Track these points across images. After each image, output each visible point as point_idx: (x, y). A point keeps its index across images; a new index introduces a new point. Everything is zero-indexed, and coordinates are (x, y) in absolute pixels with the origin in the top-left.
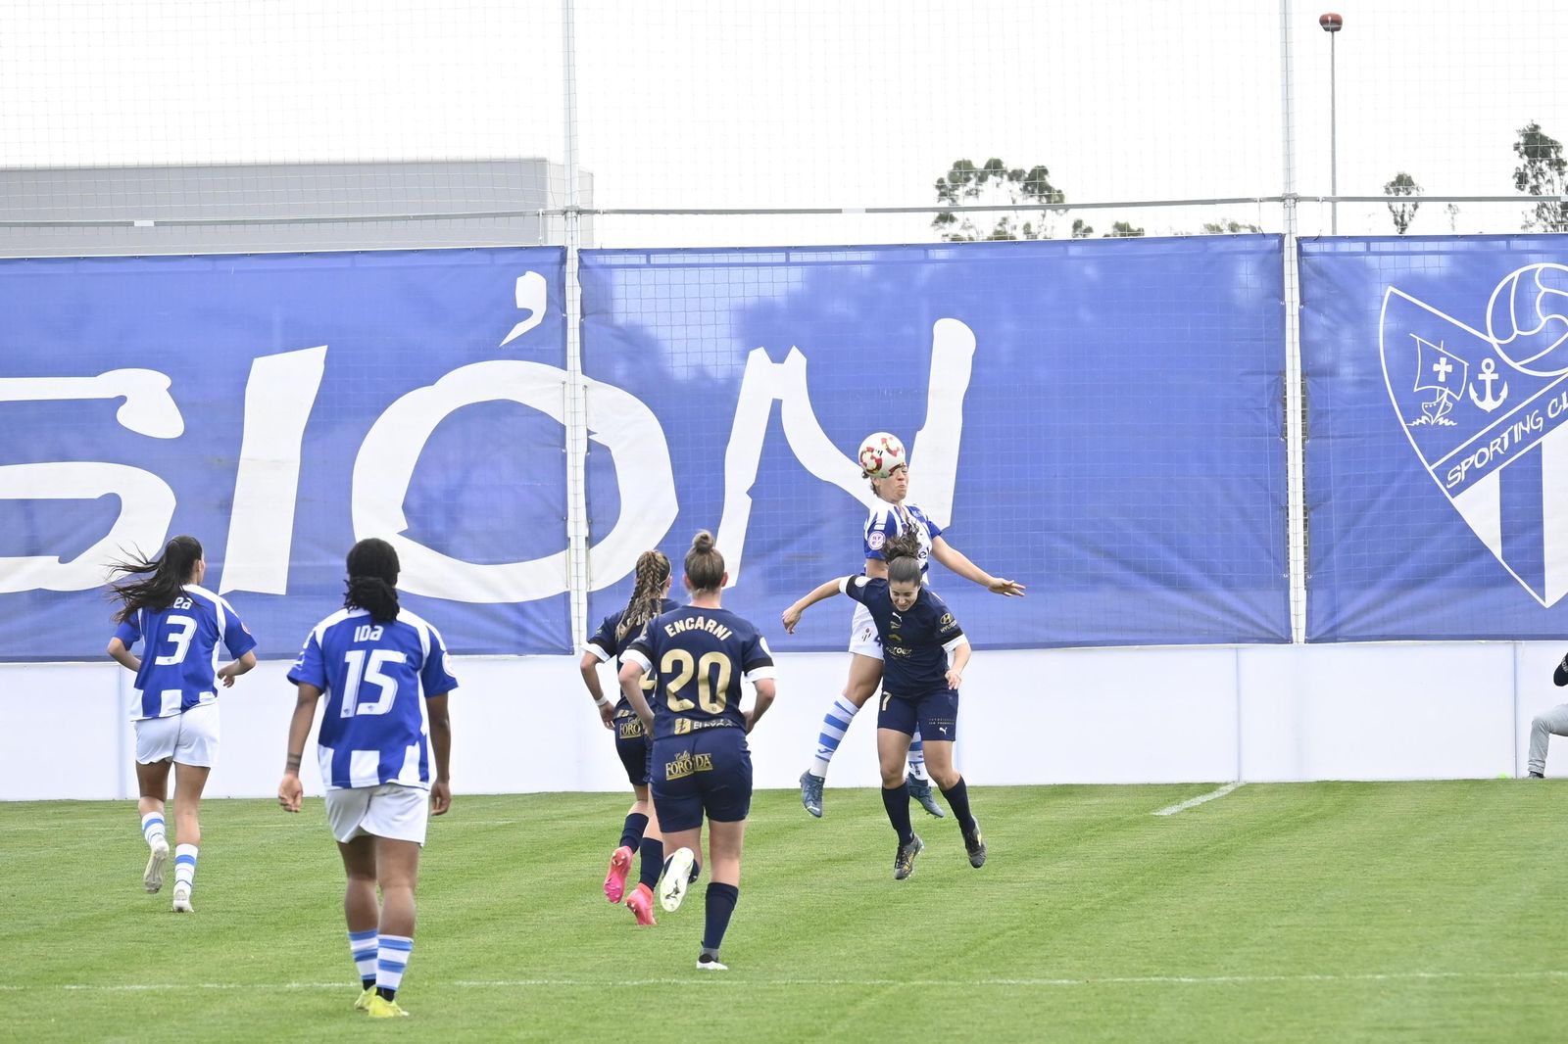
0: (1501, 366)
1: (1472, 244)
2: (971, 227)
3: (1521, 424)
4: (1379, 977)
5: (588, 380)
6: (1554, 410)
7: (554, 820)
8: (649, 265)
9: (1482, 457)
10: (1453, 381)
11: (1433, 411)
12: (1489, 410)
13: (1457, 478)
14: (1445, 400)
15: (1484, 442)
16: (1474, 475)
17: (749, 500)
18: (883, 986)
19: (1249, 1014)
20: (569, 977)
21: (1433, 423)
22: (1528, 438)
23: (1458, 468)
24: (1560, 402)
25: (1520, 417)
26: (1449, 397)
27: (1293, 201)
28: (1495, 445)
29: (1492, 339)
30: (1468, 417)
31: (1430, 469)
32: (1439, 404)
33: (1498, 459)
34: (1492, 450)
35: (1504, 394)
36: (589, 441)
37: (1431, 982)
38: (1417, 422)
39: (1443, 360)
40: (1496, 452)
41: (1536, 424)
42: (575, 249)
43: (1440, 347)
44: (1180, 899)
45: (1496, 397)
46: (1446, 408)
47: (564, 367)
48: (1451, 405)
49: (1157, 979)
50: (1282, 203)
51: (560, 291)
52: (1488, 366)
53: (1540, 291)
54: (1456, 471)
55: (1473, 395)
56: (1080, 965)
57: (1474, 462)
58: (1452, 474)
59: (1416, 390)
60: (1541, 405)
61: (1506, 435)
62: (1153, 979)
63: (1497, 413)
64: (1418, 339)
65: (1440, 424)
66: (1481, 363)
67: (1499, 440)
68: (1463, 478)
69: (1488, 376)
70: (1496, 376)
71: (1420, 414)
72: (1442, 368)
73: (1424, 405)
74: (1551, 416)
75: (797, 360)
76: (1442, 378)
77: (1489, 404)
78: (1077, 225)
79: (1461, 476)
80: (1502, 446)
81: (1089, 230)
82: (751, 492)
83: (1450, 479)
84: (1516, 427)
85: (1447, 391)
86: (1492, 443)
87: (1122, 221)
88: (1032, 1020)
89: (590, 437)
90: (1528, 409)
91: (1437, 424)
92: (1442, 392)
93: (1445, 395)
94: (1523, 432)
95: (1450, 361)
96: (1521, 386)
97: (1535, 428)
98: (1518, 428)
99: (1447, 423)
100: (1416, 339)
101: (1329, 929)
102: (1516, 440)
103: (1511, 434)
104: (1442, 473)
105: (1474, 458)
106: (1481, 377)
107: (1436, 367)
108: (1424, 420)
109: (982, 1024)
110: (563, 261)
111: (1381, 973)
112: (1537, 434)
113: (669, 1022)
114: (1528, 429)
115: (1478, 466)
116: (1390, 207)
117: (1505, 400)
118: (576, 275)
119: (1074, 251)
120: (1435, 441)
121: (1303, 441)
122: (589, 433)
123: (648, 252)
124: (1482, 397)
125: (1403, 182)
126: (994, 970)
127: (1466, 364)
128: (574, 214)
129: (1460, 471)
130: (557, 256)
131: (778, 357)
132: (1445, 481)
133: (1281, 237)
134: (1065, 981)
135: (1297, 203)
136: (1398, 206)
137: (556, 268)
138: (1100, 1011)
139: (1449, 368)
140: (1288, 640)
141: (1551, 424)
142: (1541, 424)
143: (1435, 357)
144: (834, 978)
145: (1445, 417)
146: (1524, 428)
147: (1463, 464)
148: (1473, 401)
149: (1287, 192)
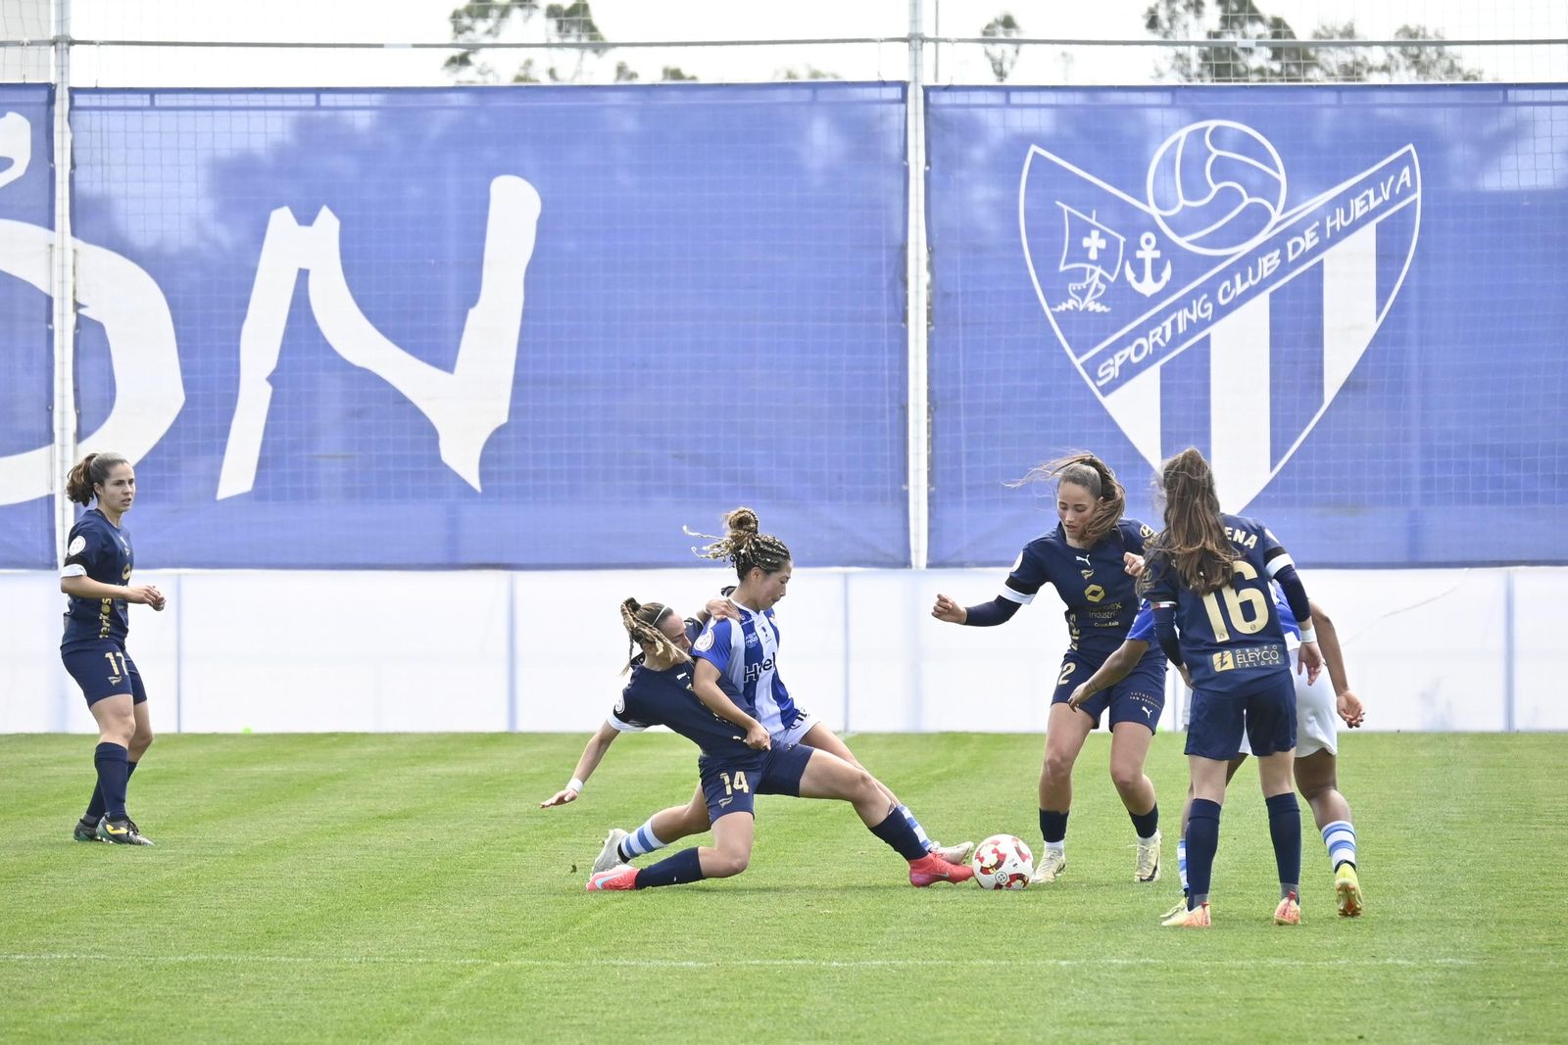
0: (1163, 243)
1: (1078, 99)
2: (490, 71)
3: (1186, 311)
4: (1064, 963)
5: (79, 244)
6: (1226, 294)
7: (42, 766)
8: (152, 107)
9: (1139, 349)
10: (1106, 259)
11: (1083, 294)
12: (1148, 294)
13: (1108, 374)
14: (1097, 281)
15: (1142, 331)
16: (1129, 371)
17: (268, 389)
18: (476, 966)
19: (919, 1004)
20: (100, 951)
21: (1081, 308)
22: (1194, 327)
23: (1111, 361)
24: (1233, 286)
25: (1186, 303)
26: (1102, 279)
27: (919, 42)
28: (1154, 336)
29: (1153, 210)
30: (1123, 301)
31: (1077, 363)
32: (1089, 286)
33: (1158, 352)
34: (1152, 340)
35: (1167, 274)
36: (79, 316)
37: (1128, 969)
38: (1062, 307)
39: (1095, 234)
40: (1156, 344)
41: (1203, 310)
42: (66, 87)
43: (1091, 217)
44: (809, 869)
45: (1157, 278)
46: (1097, 290)
47: (51, 226)
48: (1103, 287)
49: (800, 962)
50: (907, 44)
51: (47, 137)
52: (1148, 242)
53: (1210, 153)
54: (1109, 365)
55: (1130, 275)
56: (706, 945)
57: (1129, 356)
58: (1104, 369)
59: (1062, 268)
60: (1210, 288)
61: (1168, 324)
62: (795, 962)
63: (1157, 298)
64: (1066, 208)
65: (1091, 309)
66: (1139, 237)
67: (1159, 330)
68: (1117, 375)
69: (1148, 253)
70: (1157, 254)
71: (1066, 297)
72: (1094, 243)
73: (1072, 286)
74: (1223, 302)
75: (327, 222)
76: (1093, 255)
77: (1148, 287)
78: (621, 69)
79: (1114, 372)
80: (1163, 337)
81: (633, 75)
82: (271, 379)
83: (1101, 374)
84: (1180, 314)
85: (1099, 270)
86: (1151, 333)
87: (673, 66)
88: (662, 1008)
89: (82, 311)
90: (1195, 294)
91: (1086, 310)
92: (1092, 272)
93: (1096, 276)
94: (1189, 321)
95: (1103, 235)
96: (1187, 266)
97: (1202, 316)
98: (1182, 316)
99: (1099, 308)
100: (1062, 210)
101: (993, 906)
102: (1180, 330)
103: (1175, 324)
104: (1092, 367)
105: (1130, 351)
106: (1139, 254)
107: (1086, 242)
108: (1070, 304)
109: (603, 1012)
110: (51, 101)
111: (1064, 959)
112: (1204, 324)
113: (228, 1004)
114: (1194, 318)
115: (1135, 360)
116: (987, 54)
117: (1168, 283)
118: (66, 118)
119: (615, 98)
120: (1085, 329)
121: (928, 326)
122: (77, 306)
123: (152, 92)
124: (1140, 278)
125: (1008, 23)
126: (604, 948)
127: (1122, 239)
128: (65, 45)
129: (1114, 365)
130: (43, 95)
131: (306, 218)
132: (1094, 378)
133: (904, 86)
134: (691, 963)
135: (925, 44)
136: (996, 50)
137: (44, 109)
138: (740, 998)
139: (1102, 244)
140: (906, 564)
141: (1221, 312)
142: (1210, 311)
143: (1086, 230)
144: (417, 956)
145: (1096, 301)
146: (1190, 316)
147: (1117, 356)
148: (1129, 283)
149: (914, 31)
